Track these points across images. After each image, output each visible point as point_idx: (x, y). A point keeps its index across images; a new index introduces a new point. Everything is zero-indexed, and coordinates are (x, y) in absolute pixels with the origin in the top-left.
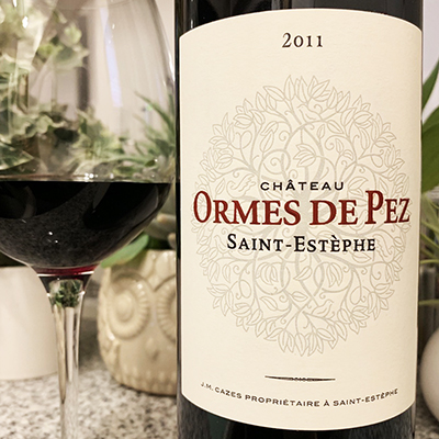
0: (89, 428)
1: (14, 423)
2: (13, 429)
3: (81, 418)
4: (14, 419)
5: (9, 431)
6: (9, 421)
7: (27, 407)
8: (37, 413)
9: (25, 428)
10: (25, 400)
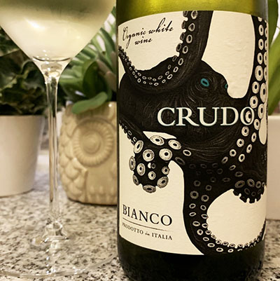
0: (83, 214)
1: (31, 213)
2: (32, 215)
3: (76, 210)
4: (30, 211)
5: (29, 217)
6: (27, 212)
7: (37, 206)
8: (45, 209)
9: (39, 215)
10: (34, 203)
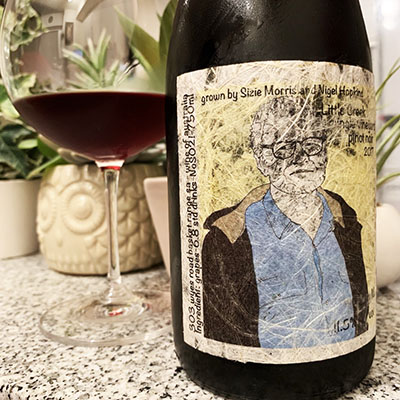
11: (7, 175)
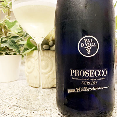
11: (11, 53)
